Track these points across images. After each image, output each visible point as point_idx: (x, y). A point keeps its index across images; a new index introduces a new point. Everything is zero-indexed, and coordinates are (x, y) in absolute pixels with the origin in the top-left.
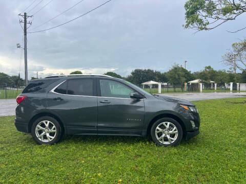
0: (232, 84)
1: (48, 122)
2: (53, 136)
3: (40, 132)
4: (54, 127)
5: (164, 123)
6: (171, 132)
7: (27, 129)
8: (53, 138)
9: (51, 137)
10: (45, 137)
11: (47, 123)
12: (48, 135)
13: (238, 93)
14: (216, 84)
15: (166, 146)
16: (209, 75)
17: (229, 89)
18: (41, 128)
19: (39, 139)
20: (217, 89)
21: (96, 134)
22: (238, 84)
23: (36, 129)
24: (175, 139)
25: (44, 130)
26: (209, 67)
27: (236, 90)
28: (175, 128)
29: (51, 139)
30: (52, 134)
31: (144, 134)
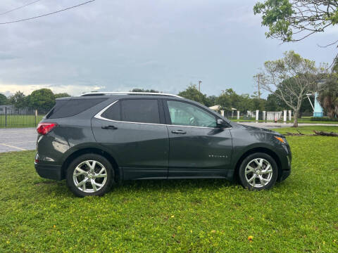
0: (257, 112)
1: (94, 162)
2: (101, 182)
3: (81, 178)
4: (103, 169)
5: (256, 160)
6: (263, 171)
7: (59, 173)
8: (101, 186)
9: (98, 185)
10: (89, 185)
11: (91, 163)
12: (93, 182)
13: (264, 124)
14: (238, 112)
15: (259, 189)
16: (231, 100)
17: (255, 119)
18: (82, 171)
19: (79, 188)
20: (240, 118)
21: (166, 178)
22: (264, 112)
23: (75, 174)
24: (268, 180)
25: (87, 176)
26: (230, 91)
27: (262, 119)
28: (269, 166)
29: (98, 187)
30: (99, 180)
31: (230, 175)
